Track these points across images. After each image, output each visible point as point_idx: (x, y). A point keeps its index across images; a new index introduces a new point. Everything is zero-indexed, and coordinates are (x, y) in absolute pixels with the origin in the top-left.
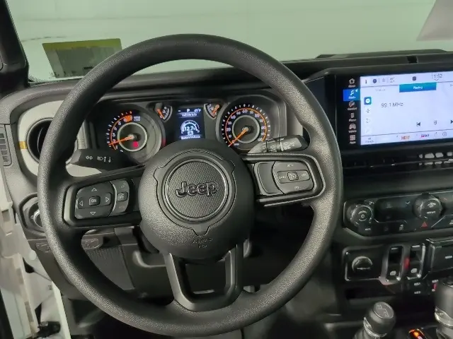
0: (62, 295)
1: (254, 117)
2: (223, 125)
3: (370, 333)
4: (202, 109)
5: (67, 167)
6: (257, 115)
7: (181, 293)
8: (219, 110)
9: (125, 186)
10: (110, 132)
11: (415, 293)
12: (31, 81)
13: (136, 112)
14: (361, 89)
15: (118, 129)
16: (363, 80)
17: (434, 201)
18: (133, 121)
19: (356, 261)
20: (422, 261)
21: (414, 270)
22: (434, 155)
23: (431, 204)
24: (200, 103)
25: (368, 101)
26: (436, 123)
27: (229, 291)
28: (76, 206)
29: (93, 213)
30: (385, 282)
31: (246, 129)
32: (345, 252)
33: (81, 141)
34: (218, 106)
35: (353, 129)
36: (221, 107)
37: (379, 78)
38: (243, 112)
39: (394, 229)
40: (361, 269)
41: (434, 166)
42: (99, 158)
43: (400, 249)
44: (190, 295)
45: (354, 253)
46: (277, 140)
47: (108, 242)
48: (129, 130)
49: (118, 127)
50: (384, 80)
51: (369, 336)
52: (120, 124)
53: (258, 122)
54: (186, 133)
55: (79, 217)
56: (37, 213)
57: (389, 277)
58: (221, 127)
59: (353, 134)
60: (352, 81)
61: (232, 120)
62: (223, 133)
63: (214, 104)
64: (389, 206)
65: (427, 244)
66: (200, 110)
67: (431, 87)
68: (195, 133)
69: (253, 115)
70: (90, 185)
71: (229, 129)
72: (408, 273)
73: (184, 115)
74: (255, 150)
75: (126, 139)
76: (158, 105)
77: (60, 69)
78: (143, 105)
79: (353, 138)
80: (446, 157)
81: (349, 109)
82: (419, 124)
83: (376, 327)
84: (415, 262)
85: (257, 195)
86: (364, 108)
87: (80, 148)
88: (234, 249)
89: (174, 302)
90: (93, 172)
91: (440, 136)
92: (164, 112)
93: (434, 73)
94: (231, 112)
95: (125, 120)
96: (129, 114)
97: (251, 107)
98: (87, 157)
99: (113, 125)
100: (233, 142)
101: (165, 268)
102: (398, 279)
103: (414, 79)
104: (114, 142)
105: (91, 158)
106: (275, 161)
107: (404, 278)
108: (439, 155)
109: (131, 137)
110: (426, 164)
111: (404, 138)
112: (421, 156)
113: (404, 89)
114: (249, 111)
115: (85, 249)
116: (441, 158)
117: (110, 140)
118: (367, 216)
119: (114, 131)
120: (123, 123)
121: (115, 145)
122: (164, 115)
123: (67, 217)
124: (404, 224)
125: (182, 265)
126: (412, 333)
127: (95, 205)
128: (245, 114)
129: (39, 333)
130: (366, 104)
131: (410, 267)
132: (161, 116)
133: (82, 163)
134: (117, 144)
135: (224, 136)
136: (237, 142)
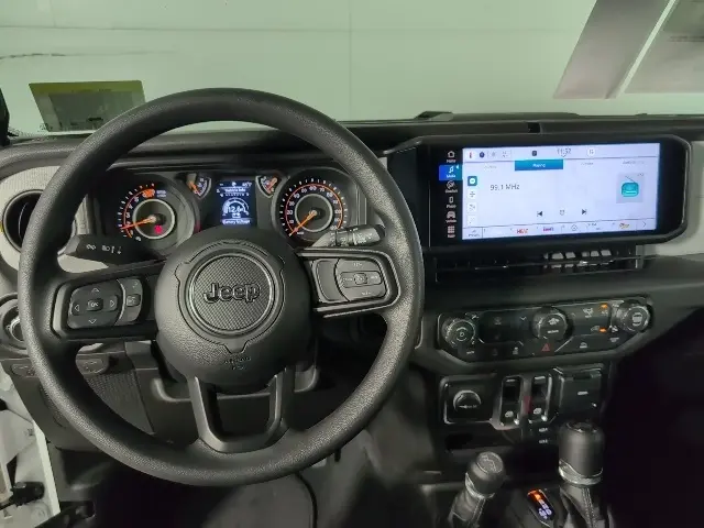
0: (47, 442)
1: (325, 196)
2: (282, 206)
3: (473, 493)
4: (254, 182)
5: (59, 259)
6: (330, 194)
7: (208, 428)
8: (276, 185)
9: (137, 286)
10: (122, 211)
11: (541, 442)
12: (11, 135)
13: (160, 185)
14: (463, 166)
15: (134, 207)
16: (466, 152)
17: (557, 317)
18: (155, 196)
19: (459, 396)
20: (548, 398)
21: (538, 411)
22: (564, 255)
23: (553, 320)
24: (249, 176)
25: (472, 181)
26: (562, 212)
27: (272, 428)
28: (70, 312)
29: (92, 322)
30: (499, 426)
31: (314, 213)
32: (444, 382)
33: (81, 223)
34: (275, 180)
35: (451, 218)
36: (279, 181)
37: (488, 151)
38: (311, 188)
39: (506, 353)
40: (465, 407)
41: (563, 269)
42: (104, 248)
43: (519, 381)
44: (219, 431)
45: (456, 386)
46: (348, 229)
47: (115, 365)
48: (149, 209)
49: (135, 205)
50: (494, 154)
51: (472, 497)
52: (137, 200)
53: (332, 204)
54: (229, 216)
55: (74, 325)
56: (15, 322)
57: (504, 420)
58: (278, 208)
59: (452, 224)
60: (451, 154)
61: (295, 200)
62: (282, 217)
63: (270, 176)
64: (498, 322)
65: (555, 376)
66: (250, 184)
67: (557, 165)
68: (243, 215)
69: (324, 194)
70: (90, 284)
71: (289, 212)
72: (530, 415)
73: (228, 190)
74: (322, 242)
75: (145, 221)
76: (192, 177)
77: (54, 119)
78: (169, 176)
79: (451, 230)
80: (579, 257)
81: (447, 191)
82: (541, 214)
83: (480, 486)
84: (538, 400)
85: (315, 302)
86: (466, 190)
87: (79, 233)
88: (281, 373)
89: (199, 442)
90: (97, 266)
91: (568, 230)
92: (200, 185)
93: (560, 147)
94: (294, 189)
95: (145, 195)
96: (150, 187)
97: (321, 183)
98: (89, 246)
99: (127, 201)
100: (296, 229)
101: (190, 403)
102: (516, 422)
103: (535, 153)
104: (128, 225)
105: (93, 247)
106: (339, 258)
107: (524, 421)
108: (571, 255)
109: (152, 219)
110: (554, 267)
111: (520, 231)
112: (546, 257)
113: (521, 166)
114: (318, 188)
115: (83, 373)
116: (573, 259)
117: (122, 223)
118: (469, 335)
119: (129, 210)
120: (141, 199)
121: (130, 229)
122: (199, 190)
123: (57, 326)
124: (519, 347)
125: (210, 393)
126: (533, 496)
127: (95, 310)
128: (313, 192)
129: (12, 498)
130: (469, 185)
131: (532, 407)
132: (195, 191)
133: (81, 253)
134: (133, 228)
135: (284, 221)
136: (300, 230)
